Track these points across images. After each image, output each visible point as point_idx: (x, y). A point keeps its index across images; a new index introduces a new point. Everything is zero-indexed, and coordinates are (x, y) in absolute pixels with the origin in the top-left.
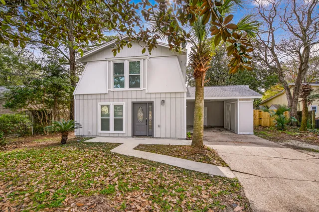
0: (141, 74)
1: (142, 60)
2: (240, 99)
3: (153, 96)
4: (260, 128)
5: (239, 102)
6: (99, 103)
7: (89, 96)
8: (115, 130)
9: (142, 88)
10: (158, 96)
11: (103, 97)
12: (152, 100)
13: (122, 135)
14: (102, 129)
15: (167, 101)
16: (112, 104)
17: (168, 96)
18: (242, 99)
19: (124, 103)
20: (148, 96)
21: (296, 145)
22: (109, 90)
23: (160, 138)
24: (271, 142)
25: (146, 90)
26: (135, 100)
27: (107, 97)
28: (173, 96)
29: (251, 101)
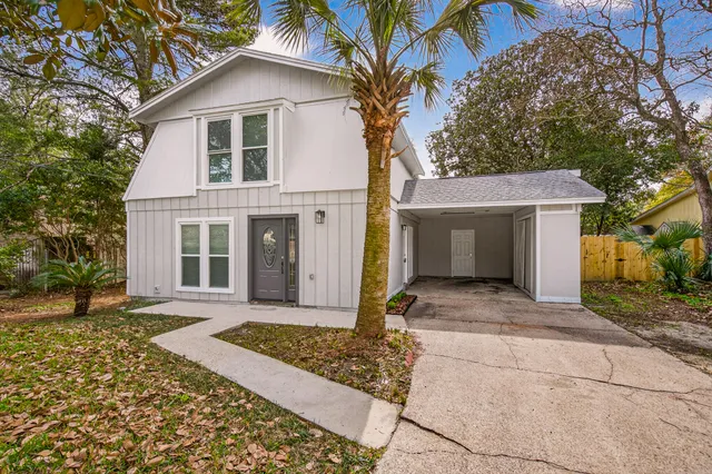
0: (270, 146)
1: (272, 110)
2: (544, 207)
3: (297, 200)
4: (617, 285)
5: (539, 213)
6: (177, 220)
7: (165, 202)
8: (212, 284)
9: (271, 181)
10: (309, 200)
11: (185, 204)
12: (294, 211)
13: (226, 298)
14: (184, 283)
15: (331, 212)
16: (205, 222)
17: (333, 199)
18: (549, 207)
19: (232, 219)
20: (286, 201)
21: (690, 337)
22: (199, 187)
23: (315, 307)
24: (616, 327)
25: (281, 187)
26: (255, 212)
27: (194, 204)
28: (346, 199)
29: (573, 211)
